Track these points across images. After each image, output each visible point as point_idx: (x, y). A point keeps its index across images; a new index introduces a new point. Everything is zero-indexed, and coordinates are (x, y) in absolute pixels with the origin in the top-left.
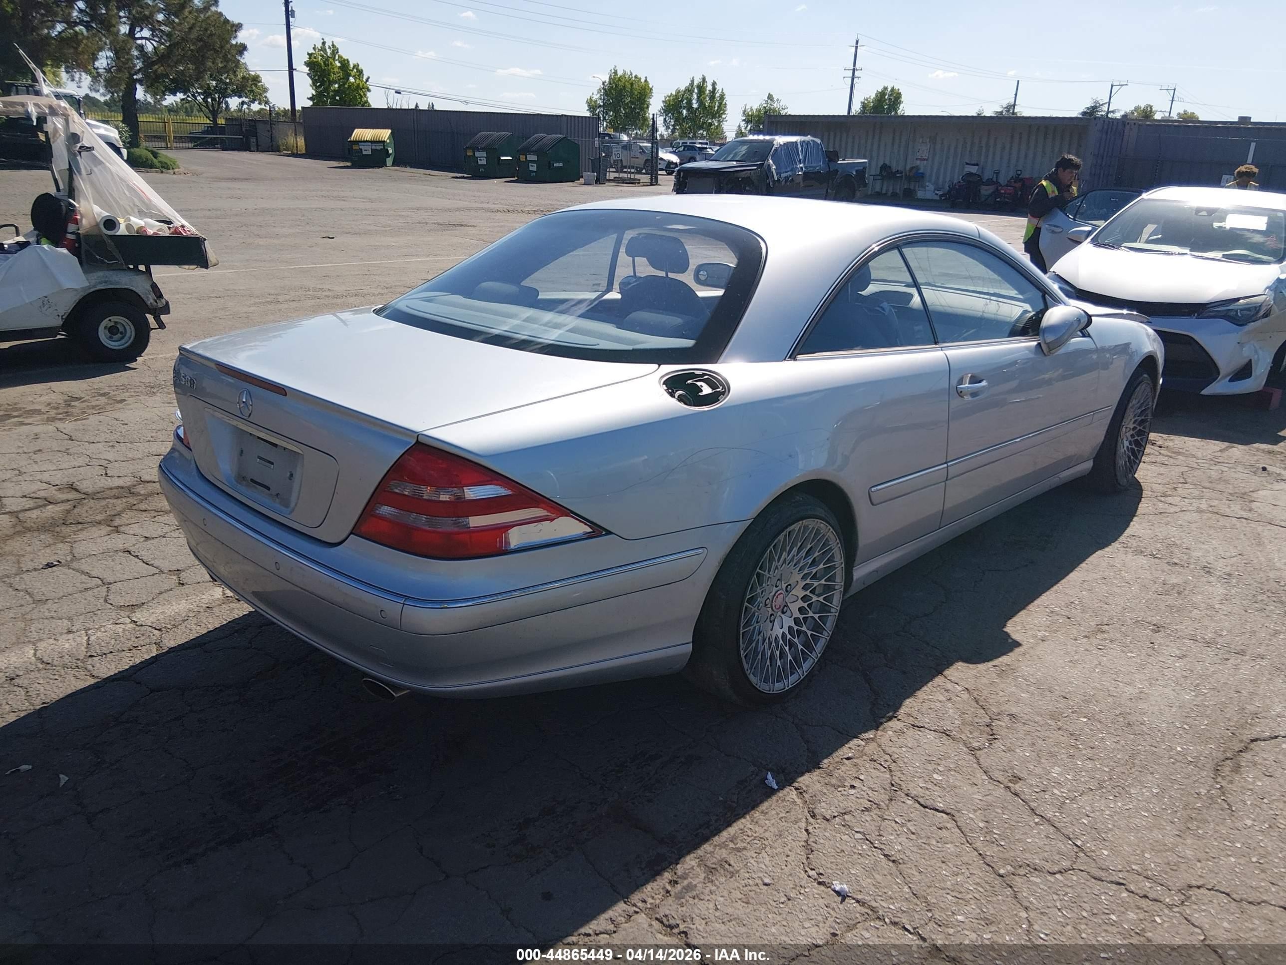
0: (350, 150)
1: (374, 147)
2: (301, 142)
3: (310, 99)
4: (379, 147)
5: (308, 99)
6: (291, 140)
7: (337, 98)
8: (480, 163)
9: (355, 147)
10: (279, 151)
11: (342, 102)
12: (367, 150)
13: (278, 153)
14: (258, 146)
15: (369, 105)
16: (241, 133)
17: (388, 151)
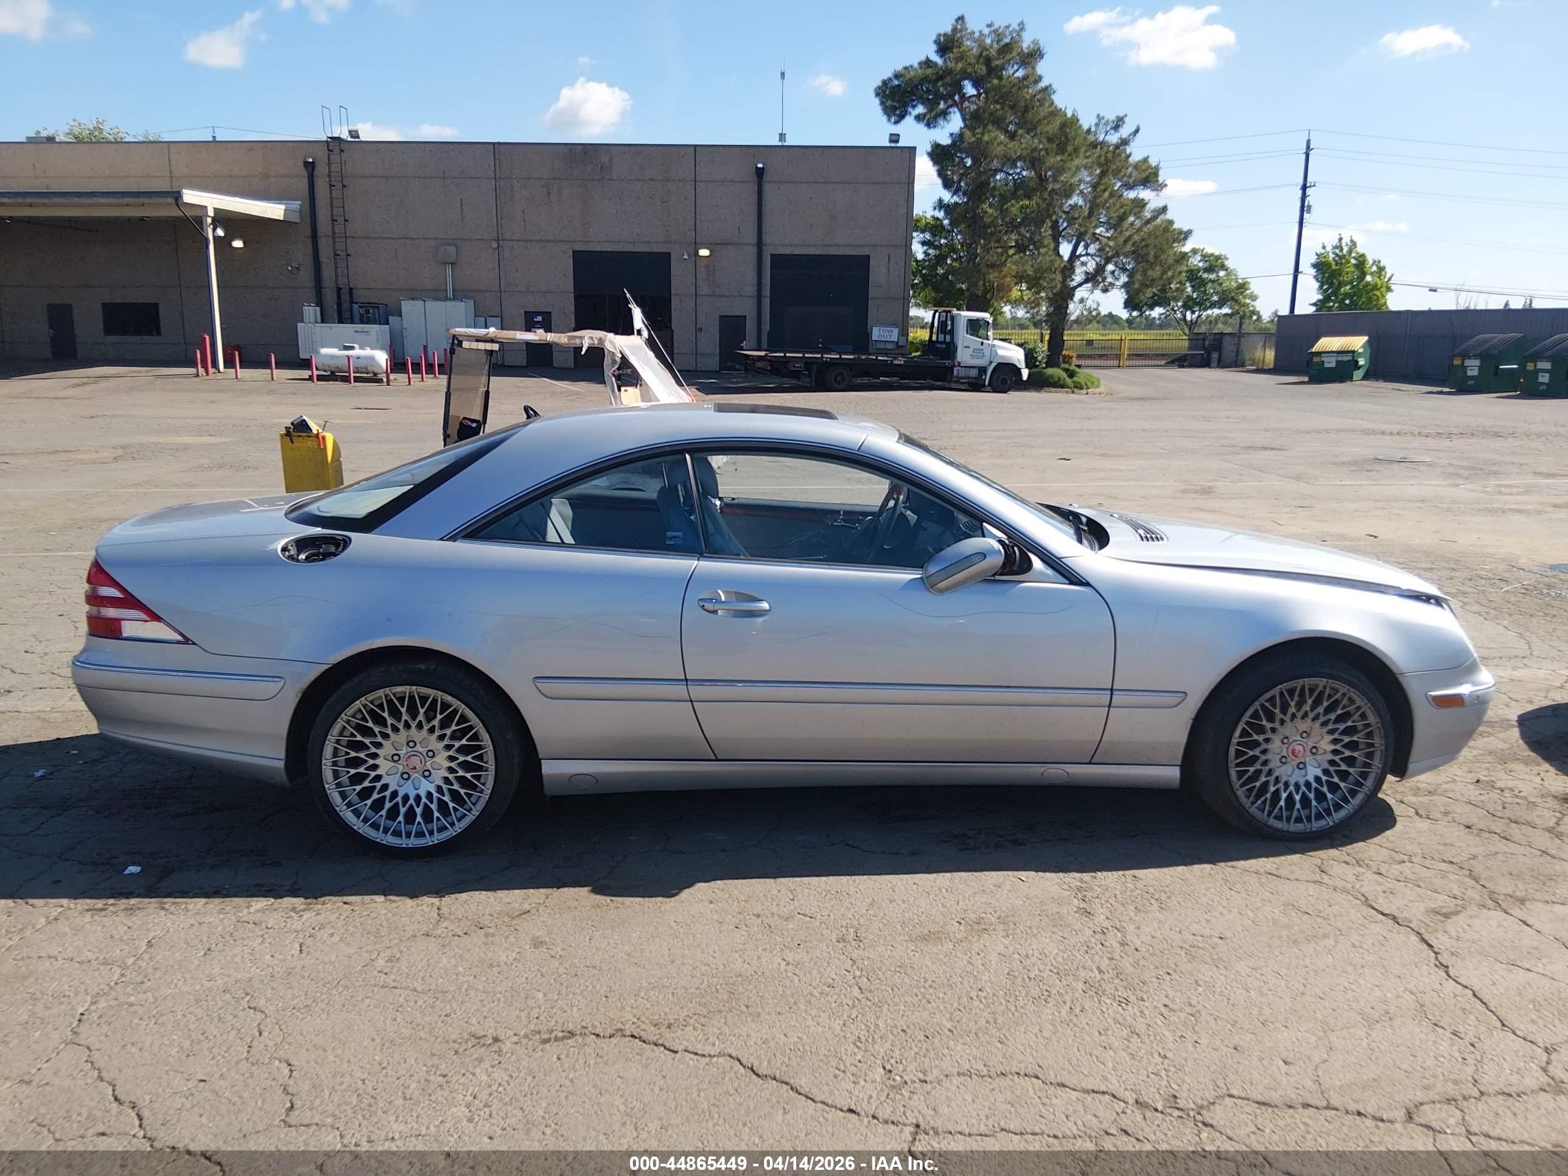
0: (1309, 363)
1: (1340, 359)
2: (1270, 355)
3: (1314, 304)
4: (1347, 358)
5: (1311, 304)
6: (1258, 354)
7: (1347, 302)
8: (1469, 373)
9: (1316, 359)
10: (1243, 366)
11: (1354, 305)
12: (1330, 363)
13: (1240, 369)
14: (1219, 361)
15: (1387, 308)
16: (1204, 348)
17: (1357, 362)
